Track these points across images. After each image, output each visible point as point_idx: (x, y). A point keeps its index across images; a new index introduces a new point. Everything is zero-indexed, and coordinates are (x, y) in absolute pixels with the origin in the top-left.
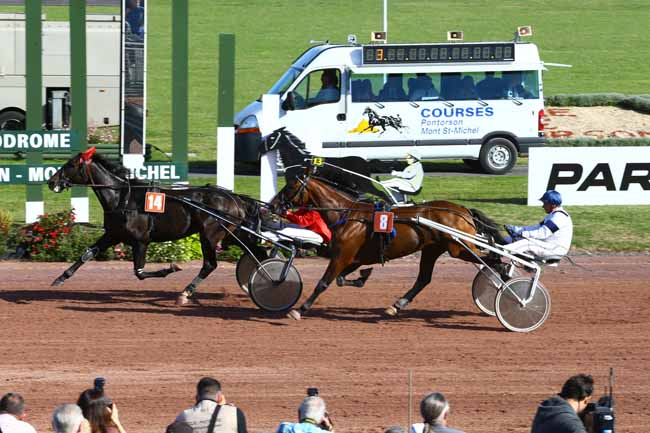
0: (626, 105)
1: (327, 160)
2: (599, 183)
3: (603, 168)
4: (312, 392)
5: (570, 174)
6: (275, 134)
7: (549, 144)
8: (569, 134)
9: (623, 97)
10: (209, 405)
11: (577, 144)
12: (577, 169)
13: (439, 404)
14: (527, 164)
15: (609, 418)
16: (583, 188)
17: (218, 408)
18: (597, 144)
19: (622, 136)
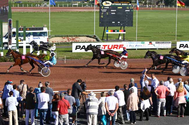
0: (87, 36)
1: (41, 45)
2: (83, 49)
3: (84, 46)
4: (40, 82)
5: (79, 47)
6: (32, 41)
7: (76, 43)
8: (79, 41)
9: (87, 35)
10: (22, 84)
11: (80, 42)
12: (80, 46)
13: (48, 83)
14: (72, 46)
15: (85, 85)
16: (81, 49)
17: (24, 85)
18: (83, 42)
19: (87, 41)
